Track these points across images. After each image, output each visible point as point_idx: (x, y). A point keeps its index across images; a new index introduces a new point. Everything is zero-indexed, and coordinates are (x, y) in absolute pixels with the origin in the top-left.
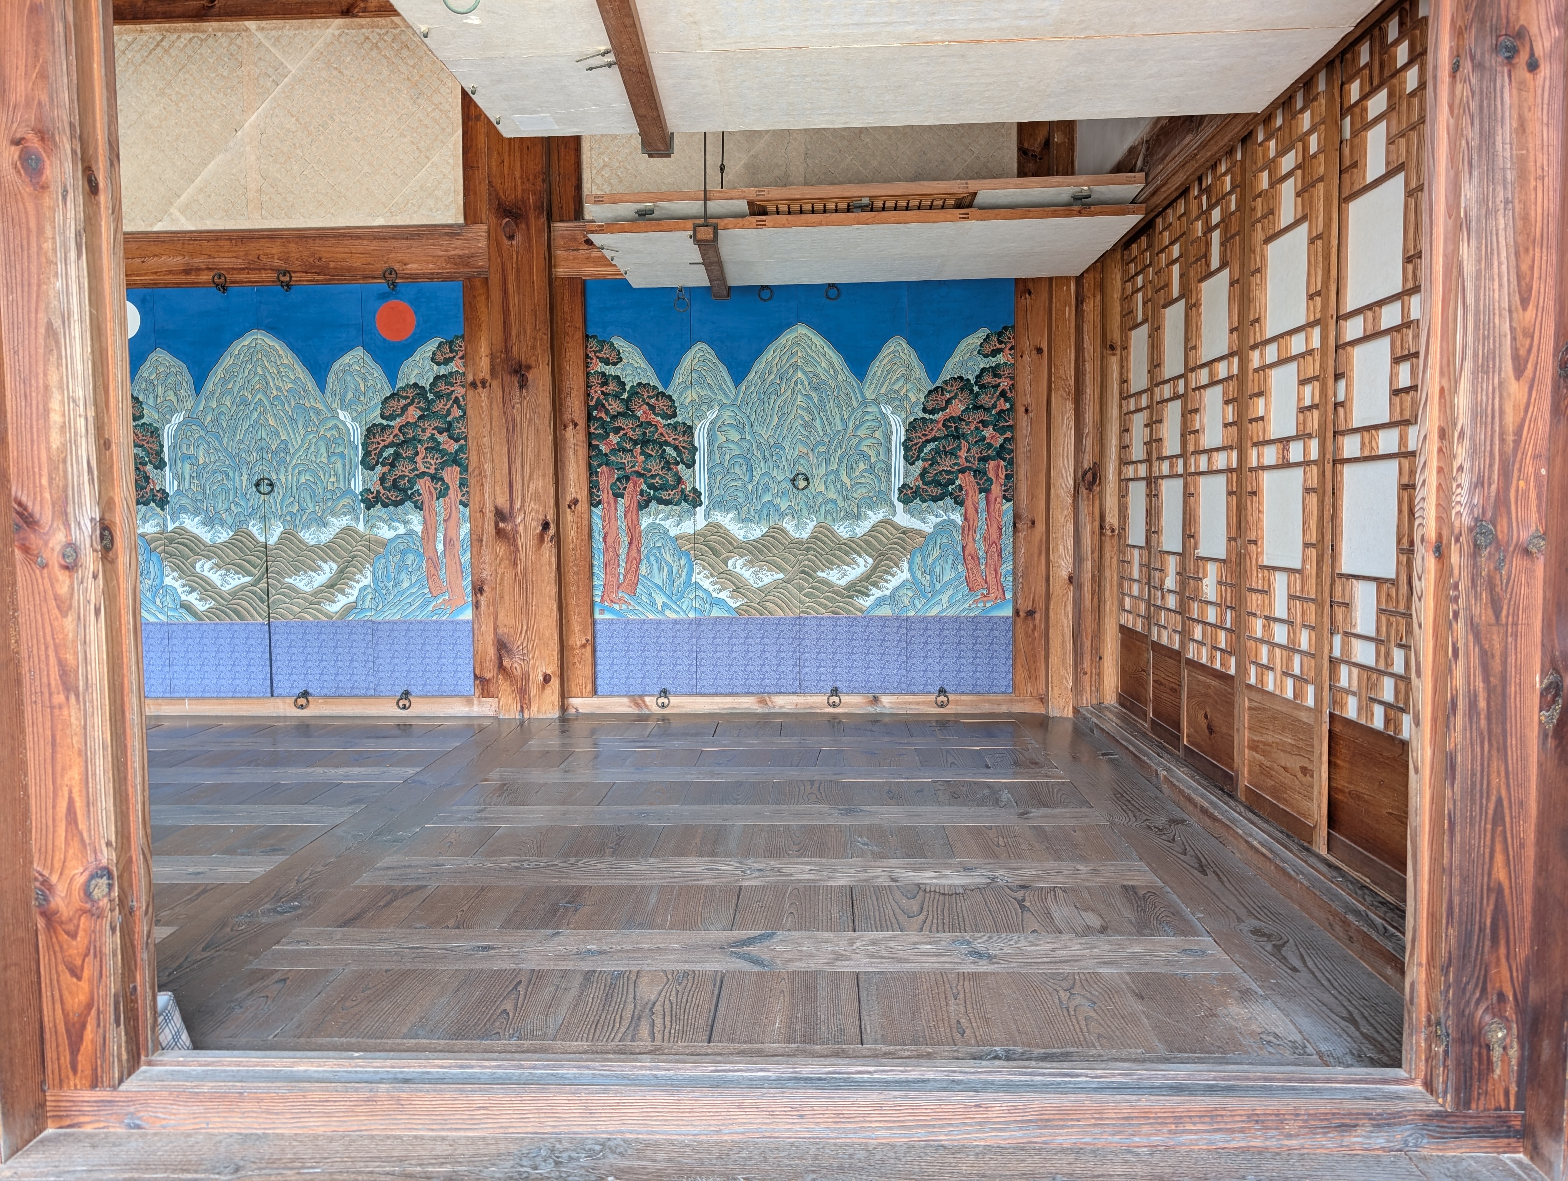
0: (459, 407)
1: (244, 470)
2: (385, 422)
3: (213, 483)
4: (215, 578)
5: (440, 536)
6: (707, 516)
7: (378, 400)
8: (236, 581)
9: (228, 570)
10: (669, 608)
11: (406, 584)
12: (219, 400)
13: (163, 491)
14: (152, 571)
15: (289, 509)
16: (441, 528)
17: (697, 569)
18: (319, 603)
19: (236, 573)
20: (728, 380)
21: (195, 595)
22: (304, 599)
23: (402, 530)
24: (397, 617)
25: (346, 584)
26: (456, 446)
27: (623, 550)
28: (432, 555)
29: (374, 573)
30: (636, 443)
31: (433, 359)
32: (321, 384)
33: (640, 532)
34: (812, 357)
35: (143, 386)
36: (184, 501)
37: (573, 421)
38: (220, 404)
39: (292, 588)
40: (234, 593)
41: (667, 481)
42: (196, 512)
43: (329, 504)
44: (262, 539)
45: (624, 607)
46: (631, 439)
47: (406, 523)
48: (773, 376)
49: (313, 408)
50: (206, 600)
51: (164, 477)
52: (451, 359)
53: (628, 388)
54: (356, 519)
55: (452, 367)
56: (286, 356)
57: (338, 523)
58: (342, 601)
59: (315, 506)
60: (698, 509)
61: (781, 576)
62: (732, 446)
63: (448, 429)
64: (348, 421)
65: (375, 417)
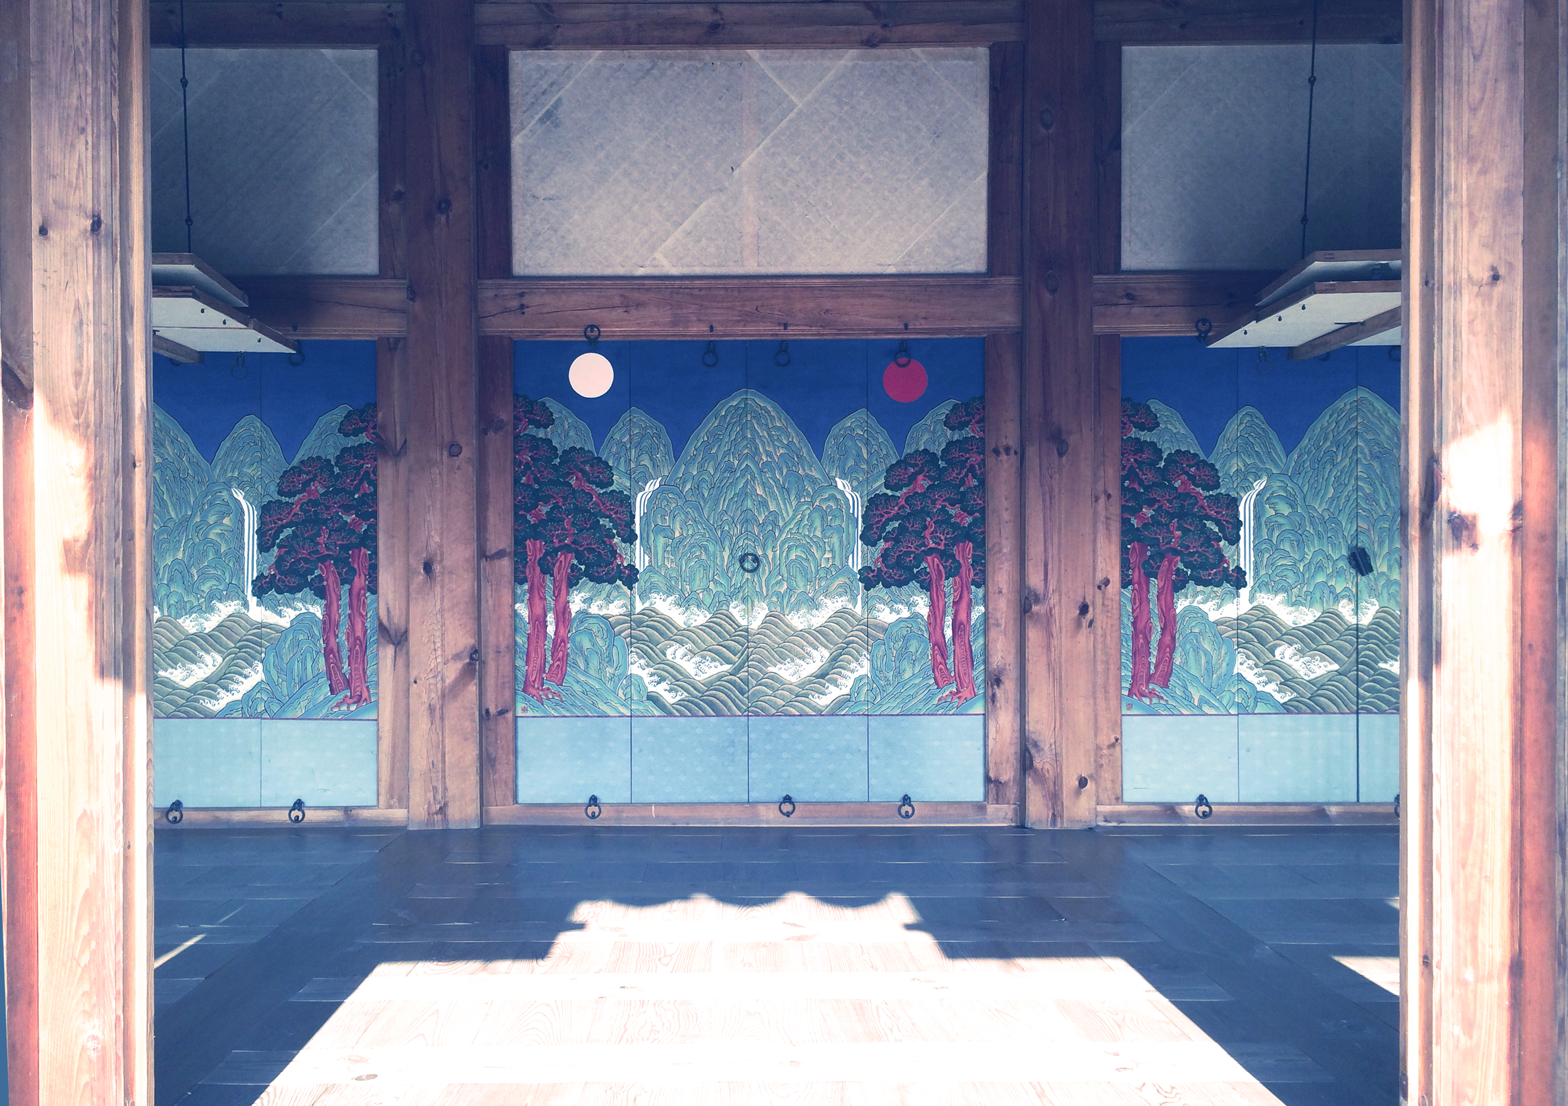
0: (974, 477)
1: (727, 543)
2: (889, 492)
3: (689, 560)
4: (689, 666)
5: (949, 620)
6: (1252, 599)
7: (883, 467)
8: (714, 669)
9: (704, 657)
10: (1207, 703)
11: (908, 675)
12: (701, 466)
13: (632, 567)
14: (615, 657)
15: (776, 588)
17: (1240, 658)
18: (806, 696)
19: (713, 660)
20: (1279, 448)
21: (664, 685)
22: (790, 691)
23: (905, 614)
24: (897, 711)
25: (839, 674)
26: (969, 519)
27: (1155, 637)
28: (940, 641)
29: (871, 661)
30: (1172, 516)
31: (946, 424)
32: (819, 450)
33: (1175, 616)
34: (1372, 423)
35: (614, 450)
36: (655, 578)
37: (1105, 492)
38: (702, 469)
39: (775, 678)
40: (709, 684)
41: (1207, 558)
42: (670, 591)
43: (823, 583)
44: (743, 623)
45: (1155, 700)
46: (1168, 512)
47: (910, 605)
48: (1328, 444)
49: (807, 475)
50: (677, 692)
51: (633, 551)
52: (966, 424)
53: (1165, 456)
54: (854, 600)
55: (968, 432)
56: (780, 421)
57: (832, 606)
59: (805, 586)
60: (1242, 591)
61: (1336, 667)
62: (1281, 520)
63: (961, 500)
64: (848, 492)
65: (879, 485)
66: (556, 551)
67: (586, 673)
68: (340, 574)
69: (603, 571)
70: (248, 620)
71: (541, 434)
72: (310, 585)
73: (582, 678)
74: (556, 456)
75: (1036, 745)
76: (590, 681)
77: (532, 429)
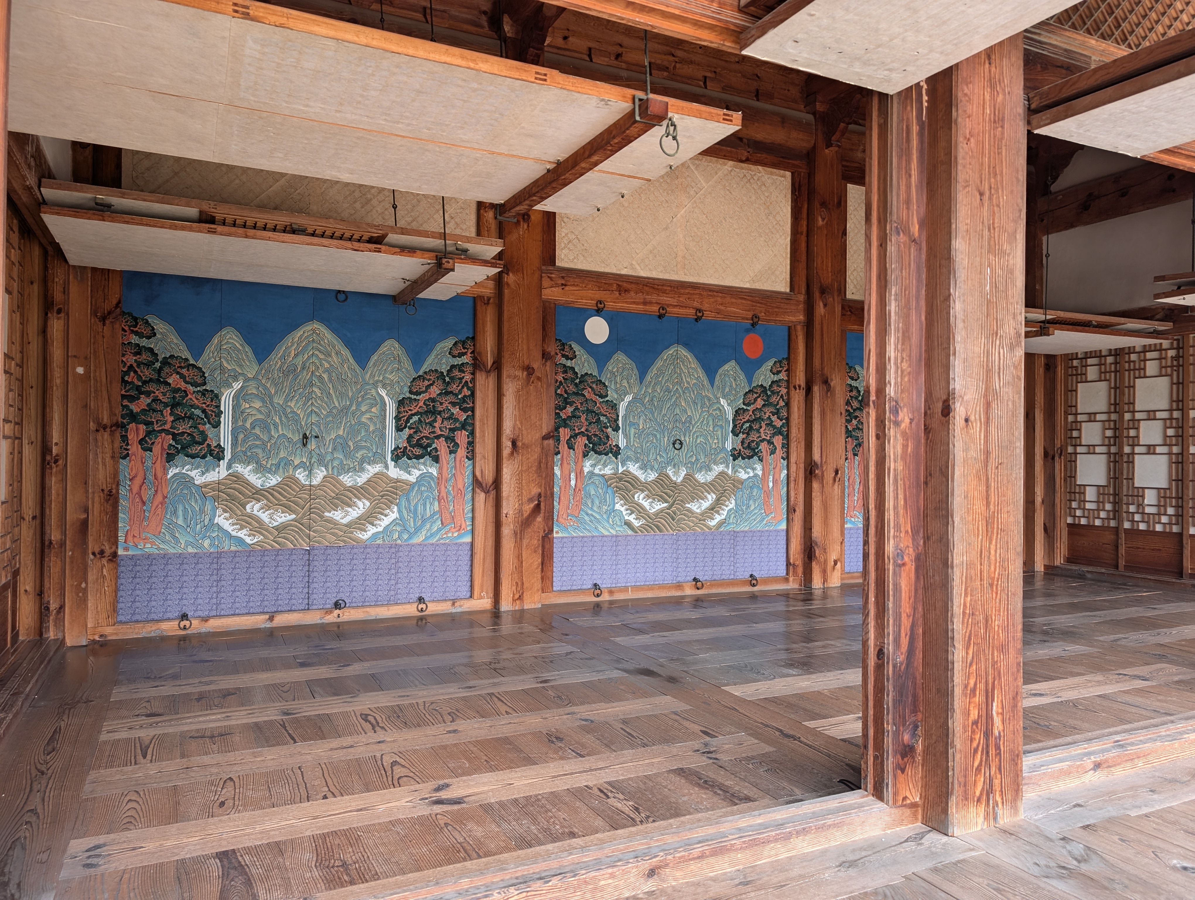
1: (666, 433)
2: (745, 407)
3: (647, 442)
4: (646, 504)
5: (771, 478)
7: (742, 393)
8: (659, 506)
9: (654, 499)
11: (752, 508)
12: (653, 388)
13: (617, 446)
14: (608, 500)
15: (690, 459)
16: (772, 473)
18: (704, 520)
19: (659, 501)
21: (633, 516)
22: (696, 517)
23: (751, 474)
24: (747, 528)
25: (720, 508)
26: (781, 423)
28: (766, 489)
29: (735, 500)
31: (771, 371)
35: (609, 376)
36: (629, 453)
38: (654, 391)
39: (689, 510)
40: (657, 514)
42: (637, 460)
43: (713, 457)
44: (674, 479)
45: (856, 519)
47: (754, 469)
49: (706, 396)
50: (640, 519)
51: (618, 437)
52: (780, 372)
53: (863, 394)
54: (727, 467)
55: (781, 376)
56: (693, 363)
57: (717, 469)
58: (718, 518)
59: (704, 458)
63: (777, 413)
64: (726, 406)
65: (740, 404)
66: (576, 435)
67: (592, 509)
68: (449, 447)
69: (602, 448)
70: (387, 477)
71: (569, 363)
72: (429, 454)
73: (590, 512)
74: (577, 377)
75: (816, 544)
76: (594, 514)
77: (563, 361)
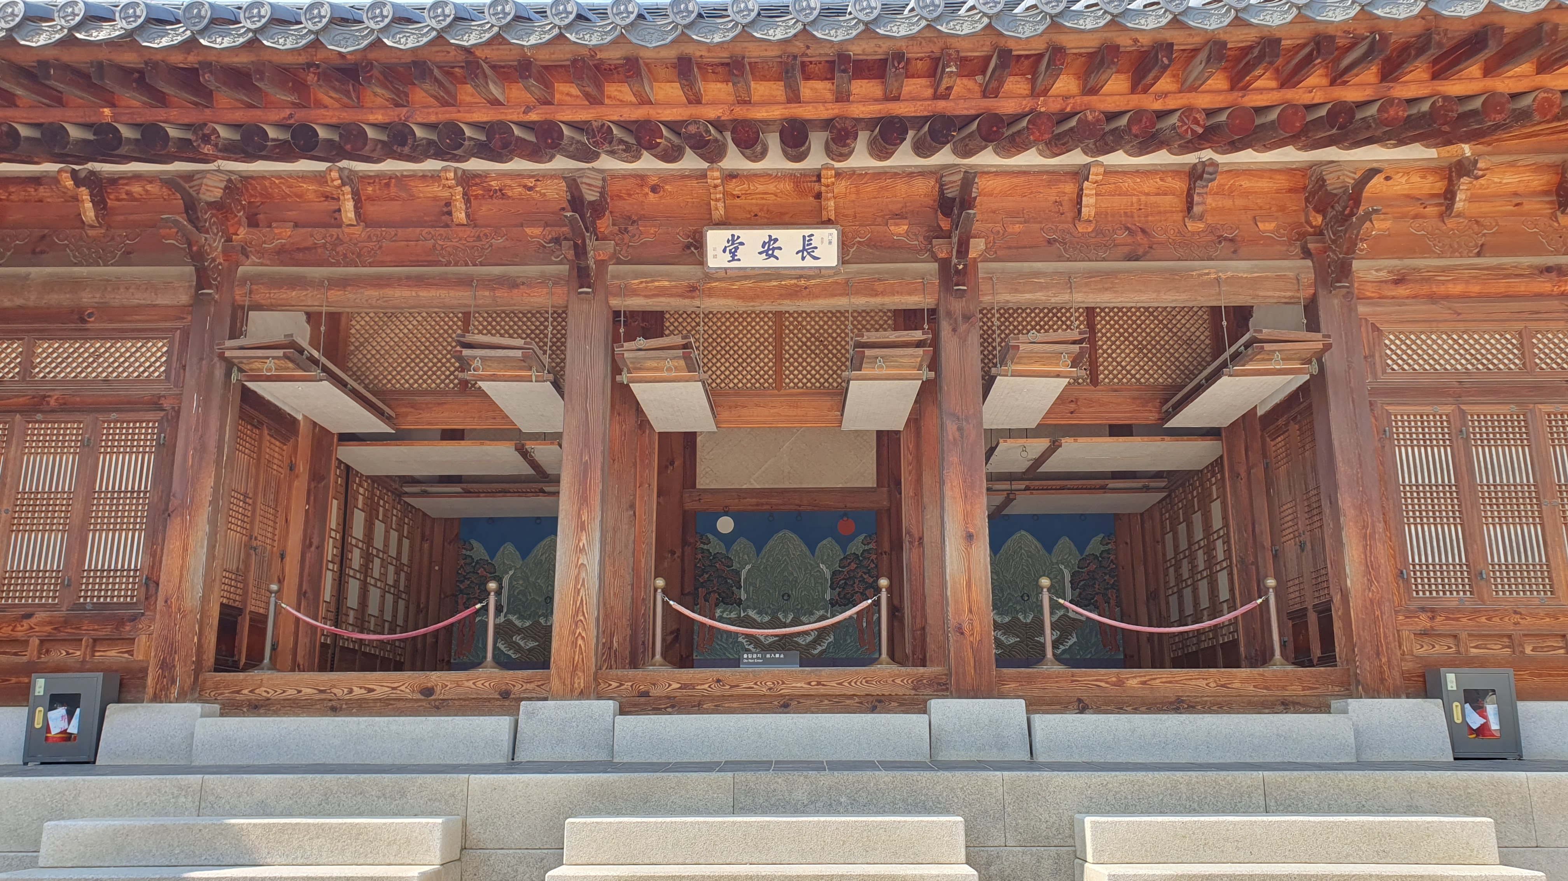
1: (777, 590)
2: (841, 569)
3: (763, 596)
5: (864, 620)
7: (838, 560)
8: (772, 639)
11: (849, 641)
12: (767, 559)
13: (740, 599)
15: (796, 607)
16: (865, 616)
18: (808, 650)
21: (752, 646)
25: (822, 641)
28: (861, 628)
29: (834, 636)
31: (862, 543)
32: (813, 552)
34: (1028, 544)
35: (734, 553)
36: (749, 603)
39: (796, 643)
40: (770, 645)
42: (755, 608)
43: (815, 605)
44: (784, 621)
48: (1011, 551)
49: (809, 562)
50: (757, 648)
51: (740, 593)
52: (870, 543)
54: (827, 612)
55: (871, 546)
56: (798, 541)
57: (818, 614)
58: (819, 649)
59: (808, 606)
61: (1018, 640)
63: (868, 572)
64: (824, 569)
65: (836, 567)
66: (710, 592)
67: (721, 641)
69: (728, 600)
71: (705, 547)
74: (711, 555)
77: (702, 546)
